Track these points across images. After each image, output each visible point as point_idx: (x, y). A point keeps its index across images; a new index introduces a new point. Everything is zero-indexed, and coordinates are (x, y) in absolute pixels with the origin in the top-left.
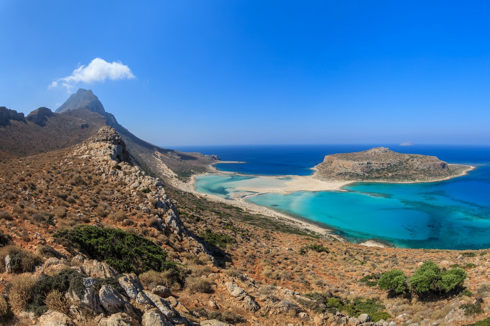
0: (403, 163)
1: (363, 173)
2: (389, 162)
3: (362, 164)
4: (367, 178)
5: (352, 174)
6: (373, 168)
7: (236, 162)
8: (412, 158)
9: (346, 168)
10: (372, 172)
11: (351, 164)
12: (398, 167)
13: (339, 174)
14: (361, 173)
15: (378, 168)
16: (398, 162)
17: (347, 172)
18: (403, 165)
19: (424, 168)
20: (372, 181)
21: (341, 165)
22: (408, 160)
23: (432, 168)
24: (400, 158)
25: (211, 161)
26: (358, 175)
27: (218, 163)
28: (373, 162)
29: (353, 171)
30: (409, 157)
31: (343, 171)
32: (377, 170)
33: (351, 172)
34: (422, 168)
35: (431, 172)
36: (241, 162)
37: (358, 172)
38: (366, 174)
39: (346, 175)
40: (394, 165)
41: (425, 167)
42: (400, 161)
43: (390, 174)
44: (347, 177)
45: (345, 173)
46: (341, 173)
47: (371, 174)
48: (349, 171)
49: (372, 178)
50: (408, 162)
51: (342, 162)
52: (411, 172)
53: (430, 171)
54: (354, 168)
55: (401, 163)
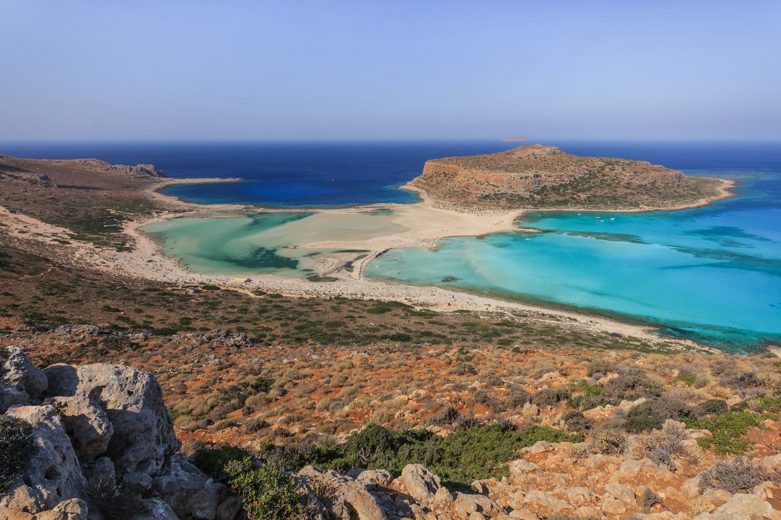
0: (595, 175)
1: (529, 194)
2: (571, 173)
3: (526, 177)
4: (542, 203)
5: (510, 196)
6: (546, 183)
7: (216, 180)
8: (609, 164)
9: (494, 186)
10: (545, 192)
11: (505, 179)
12: (590, 182)
13: (484, 198)
14: (527, 195)
15: (554, 184)
16: (586, 171)
17: (497, 193)
18: (597, 177)
19: (644, 183)
20: (555, 209)
21: (482, 180)
22: (603, 168)
23: (660, 184)
24: (587, 166)
25: (144, 180)
26: (521, 199)
27: (167, 183)
28: (543, 174)
29: (510, 192)
30: (603, 164)
31: (490, 191)
32: (553, 188)
33: (506, 194)
34: (639, 184)
35: (659, 191)
36: (228, 180)
37: (519, 193)
38: (535, 196)
39: (499, 199)
40: (580, 177)
41: (646, 182)
42: (590, 171)
43: (583, 196)
44: (503, 202)
45: (495, 194)
46: (487, 196)
47: (545, 195)
48: (503, 191)
49: (552, 204)
50: (604, 172)
51: (481, 174)
52: (621, 191)
53: (658, 188)
54: (511, 185)
55: (593, 176)
